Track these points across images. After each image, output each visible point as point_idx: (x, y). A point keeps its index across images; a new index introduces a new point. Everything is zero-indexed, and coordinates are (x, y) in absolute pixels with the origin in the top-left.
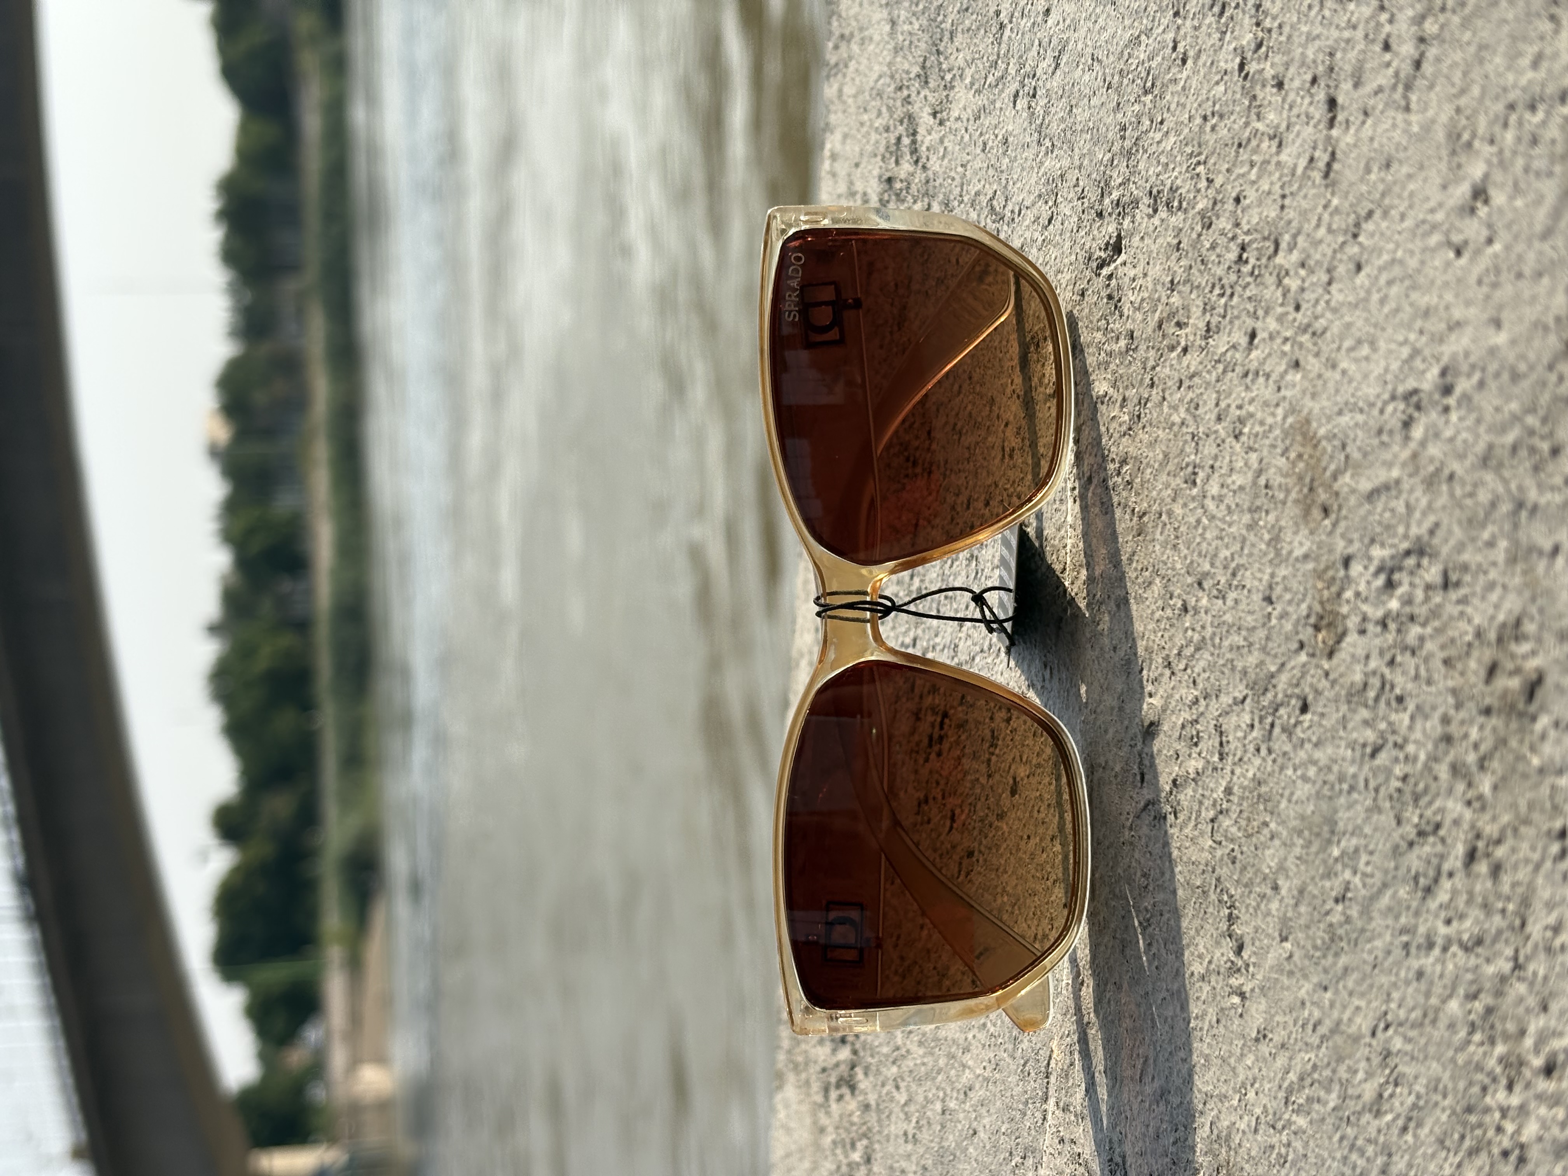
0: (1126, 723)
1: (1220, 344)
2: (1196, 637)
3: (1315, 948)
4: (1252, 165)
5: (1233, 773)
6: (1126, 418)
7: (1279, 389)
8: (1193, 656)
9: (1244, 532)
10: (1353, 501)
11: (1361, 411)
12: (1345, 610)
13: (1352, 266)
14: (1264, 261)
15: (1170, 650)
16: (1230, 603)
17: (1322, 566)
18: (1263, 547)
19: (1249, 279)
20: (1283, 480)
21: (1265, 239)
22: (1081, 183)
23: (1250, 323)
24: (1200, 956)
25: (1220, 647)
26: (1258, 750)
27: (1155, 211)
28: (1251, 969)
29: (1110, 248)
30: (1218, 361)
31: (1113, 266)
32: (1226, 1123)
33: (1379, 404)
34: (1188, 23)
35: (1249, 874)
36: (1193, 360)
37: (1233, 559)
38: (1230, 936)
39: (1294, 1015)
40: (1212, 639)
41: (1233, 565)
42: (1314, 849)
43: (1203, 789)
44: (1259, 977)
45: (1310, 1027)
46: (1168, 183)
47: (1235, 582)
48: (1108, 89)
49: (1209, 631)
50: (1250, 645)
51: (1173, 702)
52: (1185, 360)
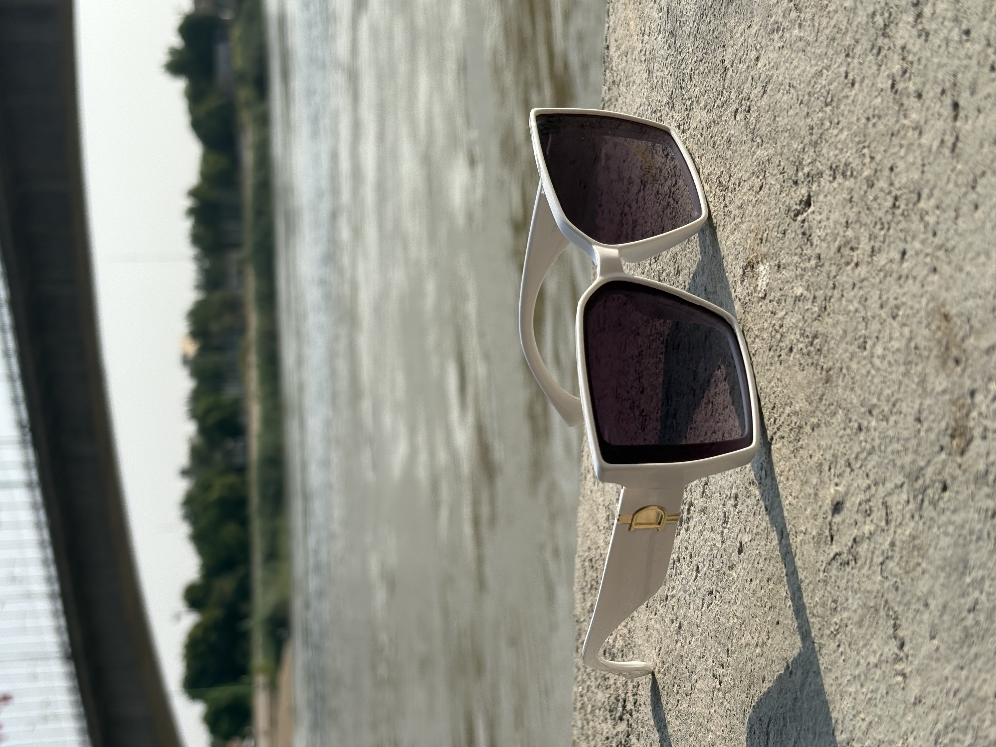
0: (820, 503)
1: (881, 260)
2: (868, 446)
3: (955, 642)
4: (901, 146)
5: (895, 532)
6: (816, 309)
7: (923, 286)
8: (866, 458)
9: (900, 378)
10: (976, 354)
11: (980, 297)
12: (971, 424)
13: (972, 207)
14: (911, 206)
15: (850, 455)
16: (891, 422)
17: (955, 397)
18: (914, 386)
19: (901, 218)
20: (927, 344)
21: (911, 192)
22: (782, 164)
23: (902, 246)
24: (875, 652)
25: (885, 452)
26: (913, 517)
27: (834, 178)
28: (910, 658)
29: (803, 203)
30: (881, 270)
31: (805, 214)
34: (856, 61)
35: (907, 598)
36: (863, 271)
37: (893, 396)
38: (895, 638)
39: (941, 686)
40: (879, 447)
41: (893, 399)
42: (953, 578)
43: (874, 543)
44: (916, 663)
45: (952, 693)
46: (843, 160)
47: (895, 410)
48: (800, 104)
49: (877, 442)
50: (906, 450)
51: (852, 489)
52: (857, 271)
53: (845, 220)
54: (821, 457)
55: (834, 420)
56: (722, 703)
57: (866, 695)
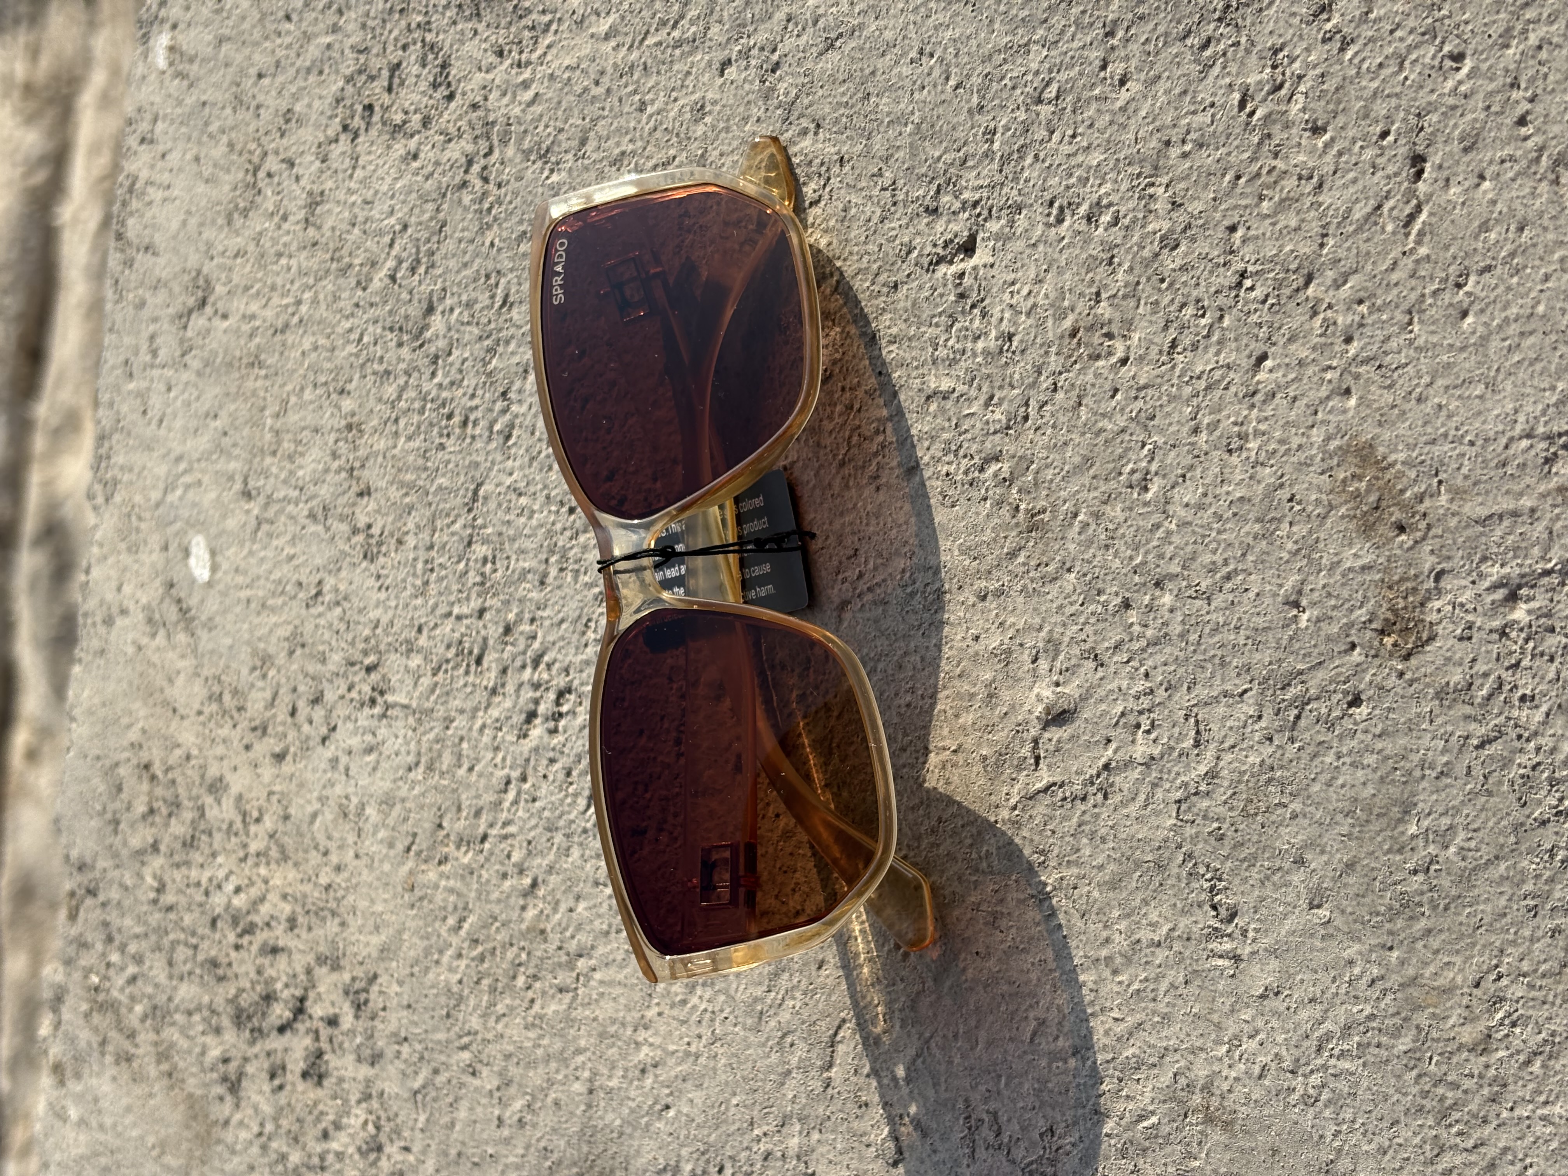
0: (1004, 709)
1: (1199, 361)
2: (1149, 633)
3: (1374, 913)
4: (1263, 198)
5: (1219, 758)
6: (998, 416)
7: (1315, 412)
8: (1144, 650)
9: (1250, 540)
10: (1454, 522)
11: (1471, 443)
12: (1433, 617)
13: (1451, 312)
14: (1285, 291)
15: (1098, 643)
16: (1219, 604)
17: (1395, 578)
18: (1285, 555)
19: (1257, 306)
20: (1323, 496)
21: (1287, 270)
22: (888, 174)
23: (1259, 348)
24: (1154, 925)
25: (1199, 644)
26: (1270, 739)
27: (1061, 221)
28: (1251, 934)
29: (953, 246)
30: (1196, 377)
31: (962, 265)
32: (1203, 1073)
33: (1504, 441)
34: (1134, 46)
35: (1249, 850)
36: (1142, 372)
37: (1226, 562)
38: (1213, 905)
39: (1333, 972)
40: (1181, 636)
41: (1226, 570)
42: (1373, 827)
43: (1161, 771)
44: (1268, 940)
45: (1364, 981)
46: (1090, 197)
47: (1229, 585)
48: (957, 88)
49: (1176, 629)
50: (1257, 644)
51: (1101, 692)
52: (1126, 372)
53: (1094, 290)
54: (1007, 641)
55: (1053, 590)
56: (684, 1002)
57: (1129, 986)
